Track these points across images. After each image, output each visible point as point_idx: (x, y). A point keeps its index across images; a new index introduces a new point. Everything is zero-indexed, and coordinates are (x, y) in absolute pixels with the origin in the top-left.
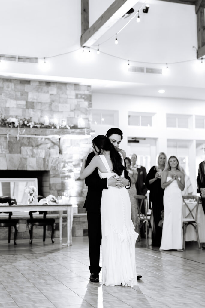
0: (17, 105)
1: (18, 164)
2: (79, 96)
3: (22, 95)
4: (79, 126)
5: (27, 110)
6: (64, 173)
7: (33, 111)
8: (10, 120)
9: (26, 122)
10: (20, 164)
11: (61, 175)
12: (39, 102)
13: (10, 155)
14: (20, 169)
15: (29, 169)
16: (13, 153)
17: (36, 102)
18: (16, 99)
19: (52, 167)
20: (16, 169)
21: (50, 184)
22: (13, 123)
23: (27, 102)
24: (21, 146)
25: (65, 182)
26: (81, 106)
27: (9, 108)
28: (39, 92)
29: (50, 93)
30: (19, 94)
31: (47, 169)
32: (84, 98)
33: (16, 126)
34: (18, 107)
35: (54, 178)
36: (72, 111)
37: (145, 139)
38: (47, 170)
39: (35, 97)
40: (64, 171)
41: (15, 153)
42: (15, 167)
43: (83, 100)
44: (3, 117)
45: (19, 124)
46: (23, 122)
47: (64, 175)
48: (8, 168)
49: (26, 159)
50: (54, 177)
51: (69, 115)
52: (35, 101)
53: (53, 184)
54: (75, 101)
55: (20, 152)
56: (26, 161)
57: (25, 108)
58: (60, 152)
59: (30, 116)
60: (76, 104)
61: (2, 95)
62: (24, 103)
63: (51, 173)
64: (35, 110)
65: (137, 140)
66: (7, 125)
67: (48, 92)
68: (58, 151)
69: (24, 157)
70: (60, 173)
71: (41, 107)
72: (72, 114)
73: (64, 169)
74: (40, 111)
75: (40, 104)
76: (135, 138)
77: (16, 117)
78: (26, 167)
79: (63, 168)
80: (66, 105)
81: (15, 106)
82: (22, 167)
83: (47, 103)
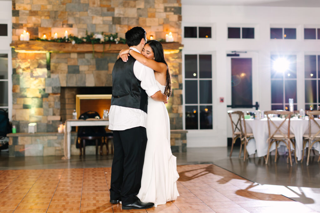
0: (103, 21)
2: (168, 9)
3: (108, 10)
4: (167, 41)
5: (114, 26)
7: (120, 27)
8: (96, 36)
9: (112, 38)
10: (107, 81)
12: (126, 18)
13: (97, 71)
14: (107, 85)
17: (123, 18)
18: (103, 15)
20: (104, 85)
22: (99, 40)
23: (113, 18)
24: (108, 63)
26: (170, 20)
27: (95, 24)
28: (125, 7)
29: (138, 7)
30: (105, 10)
32: (173, 11)
33: (101, 42)
34: (104, 23)
36: (160, 25)
37: (246, 52)
39: (122, 12)
41: (102, 70)
42: (102, 84)
43: (172, 13)
44: (89, 34)
45: (105, 40)
46: (109, 38)
48: (95, 84)
51: (158, 29)
52: (121, 16)
54: (164, 15)
55: (107, 69)
57: (111, 23)
59: (117, 32)
60: (165, 17)
61: (89, 12)
62: (110, 19)
64: (122, 26)
65: (237, 53)
66: (92, 42)
67: (135, 6)
71: (128, 22)
72: (161, 29)
74: (127, 26)
75: (127, 19)
76: (235, 52)
77: (102, 33)
80: (154, 19)
81: (101, 23)
83: (134, 18)
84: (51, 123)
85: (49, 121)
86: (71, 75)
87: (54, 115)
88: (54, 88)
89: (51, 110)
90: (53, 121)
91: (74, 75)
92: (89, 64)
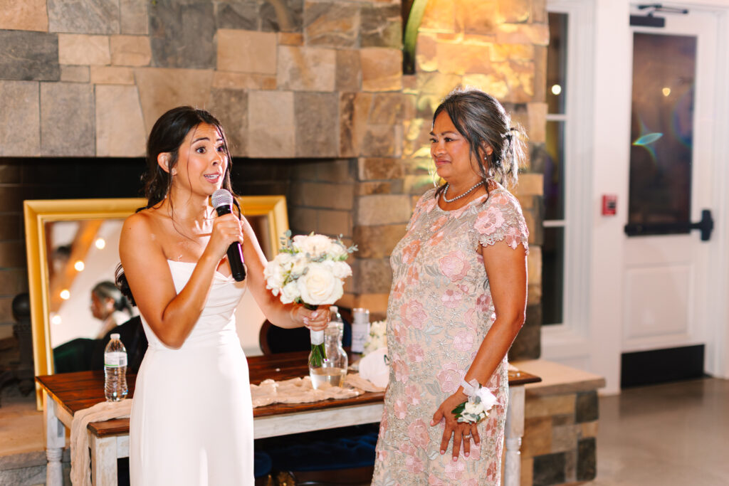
6: (424, 171)
11: (410, 181)
13: (158, 73)
16: (177, 66)
19: (369, 139)
21: (357, 229)
24: (215, 30)
31: (343, 150)
35: (379, 198)
37: (685, 12)
38: (348, 153)
41: (187, 66)
49: (241, 96)
50: (375, 192)
53: (371, 227)
55: (210, 61)
56: (246, 109)
58: (409, 65)
63: (364, 172)
65: (657, 14)
68: (399, 59)
69: (232, 85)
70: (408, 172)
86: (14, 85)
91: (31, 86)
92: (115, 25)
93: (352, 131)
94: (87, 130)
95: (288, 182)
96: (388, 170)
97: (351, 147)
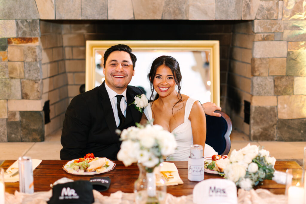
1: (164, 4)
10: (168, 4)
11: (287, 33)
14: (167, 17)
15: (194, 16)
19: (261, 9)
20: (159, 18)
21: (253, 60)
25: (299, 55)
31: (245, 16)
35: (266, 42)
38: (248, 18)
40: (298, 20)
42: (154, 12)
47: (297, 32)
50: (264, 39)
63: (257, 28)
70: (285, 28)
73: (296, 16)
78: (187, 11)
79: (294, 13)
82: (174, 12)
84: (18, 118)
85: (13, 114)
87: (25, 96)
88: (20, 24)
89: (16, 84)
90: (23, 114)
93: (251, 5)
94: (103, 6)
95: (232, 34)
96: (272, 27)
97: (250, 14)
